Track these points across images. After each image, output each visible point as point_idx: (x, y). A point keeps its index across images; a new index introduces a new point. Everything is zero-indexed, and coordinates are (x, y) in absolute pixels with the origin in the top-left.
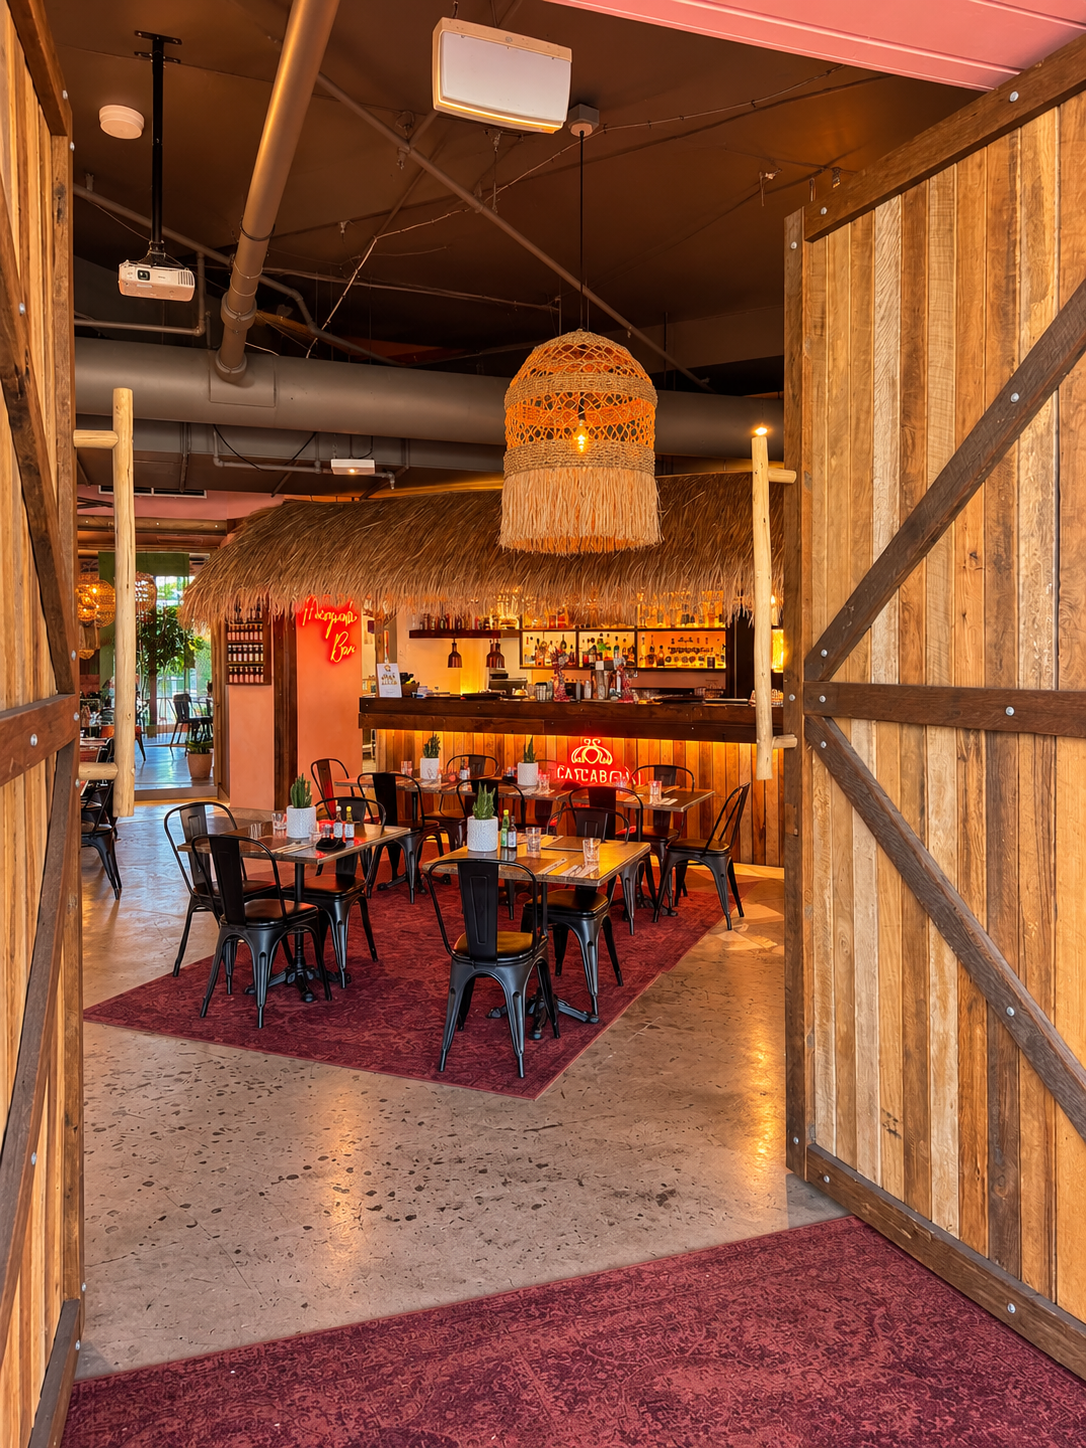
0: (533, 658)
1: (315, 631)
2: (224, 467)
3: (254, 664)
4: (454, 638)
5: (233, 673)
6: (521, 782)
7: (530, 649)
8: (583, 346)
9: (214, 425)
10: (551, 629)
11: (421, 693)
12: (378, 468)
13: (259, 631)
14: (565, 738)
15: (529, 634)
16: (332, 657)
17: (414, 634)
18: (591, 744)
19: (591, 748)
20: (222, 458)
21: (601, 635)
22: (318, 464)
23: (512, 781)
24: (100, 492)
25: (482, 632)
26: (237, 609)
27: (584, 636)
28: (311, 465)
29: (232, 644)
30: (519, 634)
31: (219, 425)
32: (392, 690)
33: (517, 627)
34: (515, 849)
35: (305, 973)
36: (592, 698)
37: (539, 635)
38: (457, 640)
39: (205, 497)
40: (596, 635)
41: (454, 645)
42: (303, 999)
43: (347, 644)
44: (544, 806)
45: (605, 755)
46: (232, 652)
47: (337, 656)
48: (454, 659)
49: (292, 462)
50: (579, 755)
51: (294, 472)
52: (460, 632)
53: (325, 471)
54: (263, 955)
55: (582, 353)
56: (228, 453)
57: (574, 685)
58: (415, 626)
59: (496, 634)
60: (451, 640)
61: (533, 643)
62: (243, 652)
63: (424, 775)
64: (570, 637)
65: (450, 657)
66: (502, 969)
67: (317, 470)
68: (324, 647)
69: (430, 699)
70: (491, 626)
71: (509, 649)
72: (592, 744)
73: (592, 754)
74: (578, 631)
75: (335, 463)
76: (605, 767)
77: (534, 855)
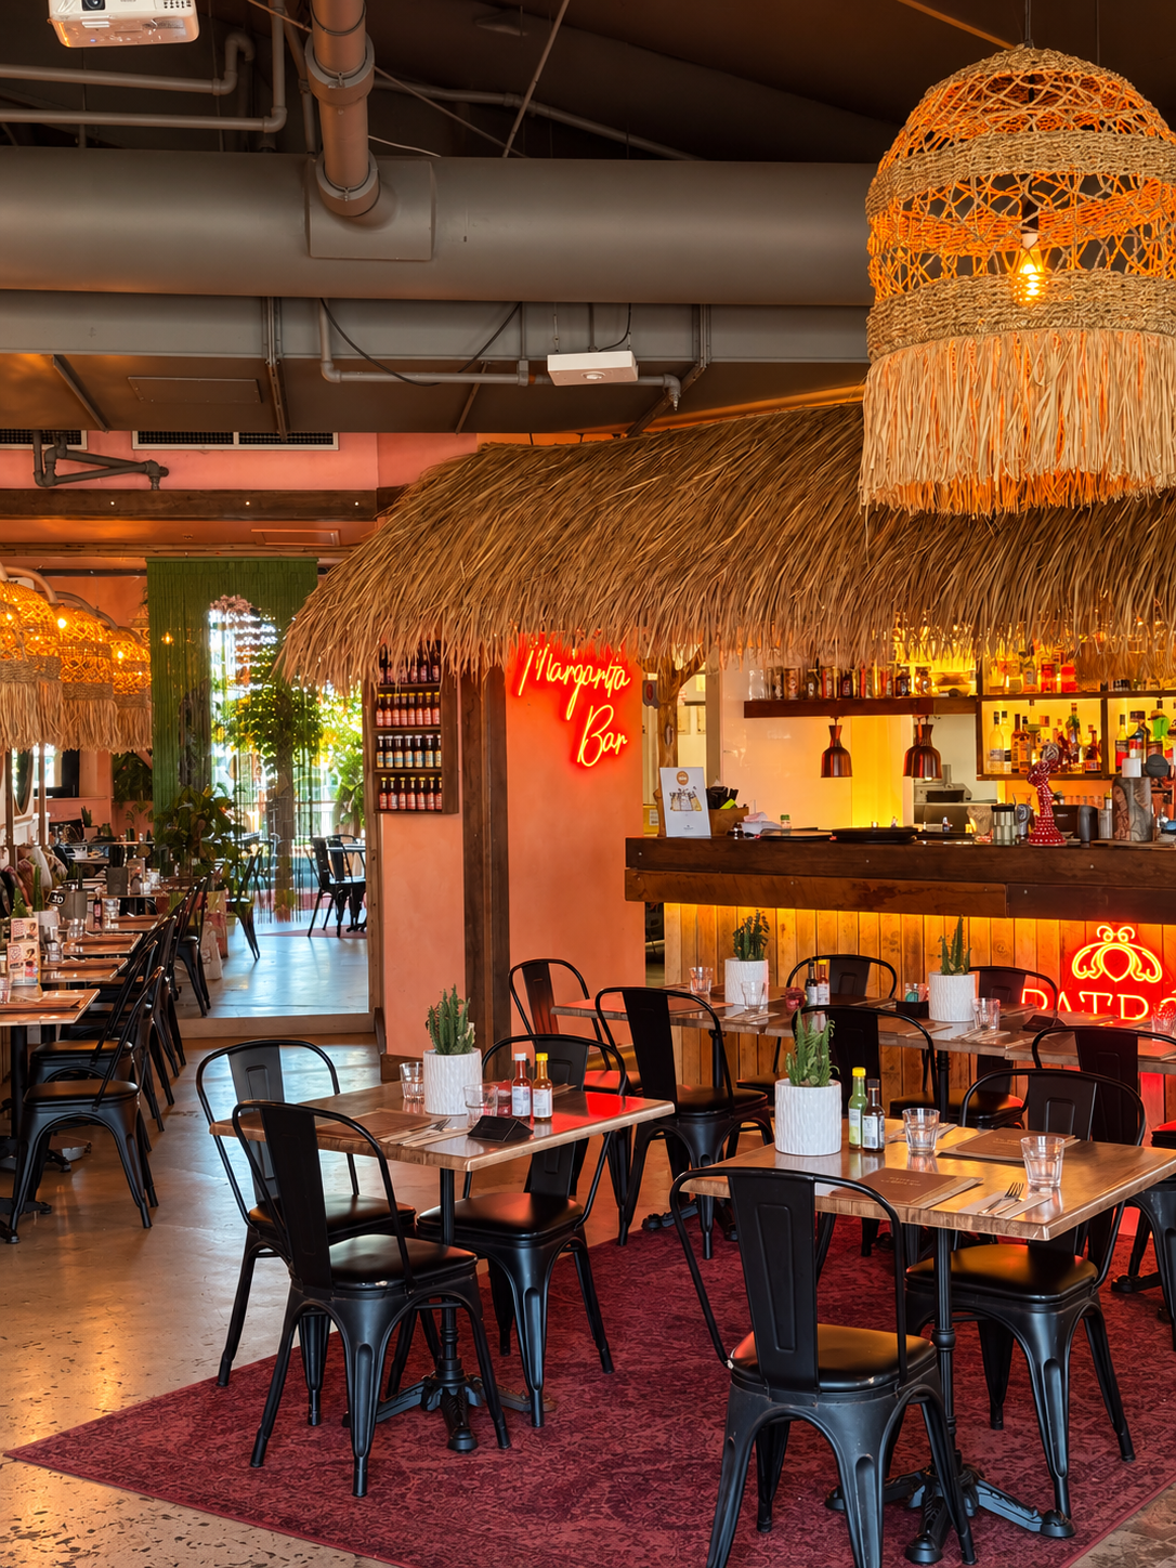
0: (1008, 757)
1: (543, 705)
2: (344, 384)
3: (425, 771)
4: (835, 716)
5: (388, 791)
6: (937, 1013)
7: (1001, 738)
8: (1032, 79)
9: (322, 299)
10: (1048, 693)
11: (752, 828)
12: (644, 368)
13: (433, 705)
14: (1053, 926)
15: (1000, 705)
16: (581, 756)
17: (754, 709)
18: (1116, 940)
19: (1116, 946)
20: (340, 365)
21: (1160, 705)
22: (524, 366)
23: (918, 1011)
24: (136, 445)
25: (895, 702)
26: (384, 665)
27: (1123, 706)
28: (509, 367)
29: (385, 734)
30: (973, 705)
31: (330, 299)
32: (690, 823)
33: (973, 691)
34: (879, 1152)
35: (460, 1390)
36: (1114, 838)
37: (1022, 706)
38: (842, 721)
39: (335, 446)
40: (1147, 704)
41: (834, 730)
42: (452, 1446)
43: (615, 729)
44: (994, 1069)
45: (1147, 965)
46: (385, 749)
47: (590, 755)
48: (835, 760)
49: (476, 366)
50: (1086, 961)
51: (483, 386)
52: (849, 703)
53: (539, 380)
54: (366, 1348)
55: (1032, 94)
56: (346, 353)
57: (1073, 811)
58: (756, 692)
59: (922, 706)
60: (830, 721)
61: (1007, 726)
62: (404, 749)
63: (733, 995)
64: (1089, 709)
65: (828, 755)
66: (832, 1406)
67: (523, 380)
68: (561, 737)
69: (769, 840)
70: (913, 689)
71: (952, 739)
72: (1115, 938)
73: (1116, 961)
74: (1104, 694)
75: (558, 364)
76: (1143, 988)
77: (921, 1165)
